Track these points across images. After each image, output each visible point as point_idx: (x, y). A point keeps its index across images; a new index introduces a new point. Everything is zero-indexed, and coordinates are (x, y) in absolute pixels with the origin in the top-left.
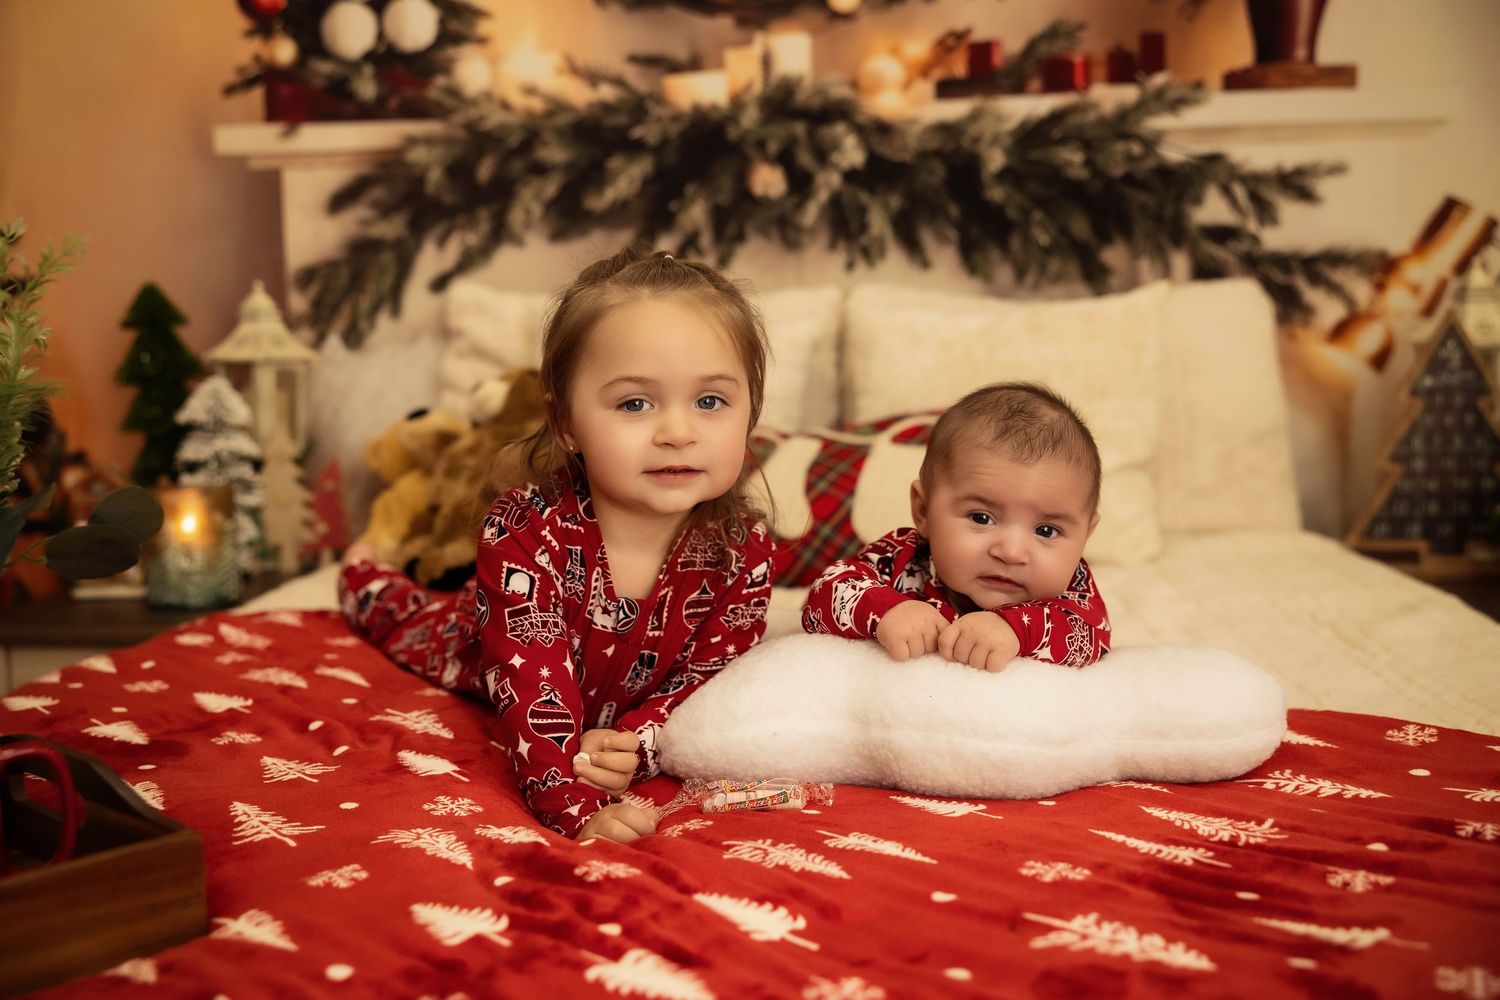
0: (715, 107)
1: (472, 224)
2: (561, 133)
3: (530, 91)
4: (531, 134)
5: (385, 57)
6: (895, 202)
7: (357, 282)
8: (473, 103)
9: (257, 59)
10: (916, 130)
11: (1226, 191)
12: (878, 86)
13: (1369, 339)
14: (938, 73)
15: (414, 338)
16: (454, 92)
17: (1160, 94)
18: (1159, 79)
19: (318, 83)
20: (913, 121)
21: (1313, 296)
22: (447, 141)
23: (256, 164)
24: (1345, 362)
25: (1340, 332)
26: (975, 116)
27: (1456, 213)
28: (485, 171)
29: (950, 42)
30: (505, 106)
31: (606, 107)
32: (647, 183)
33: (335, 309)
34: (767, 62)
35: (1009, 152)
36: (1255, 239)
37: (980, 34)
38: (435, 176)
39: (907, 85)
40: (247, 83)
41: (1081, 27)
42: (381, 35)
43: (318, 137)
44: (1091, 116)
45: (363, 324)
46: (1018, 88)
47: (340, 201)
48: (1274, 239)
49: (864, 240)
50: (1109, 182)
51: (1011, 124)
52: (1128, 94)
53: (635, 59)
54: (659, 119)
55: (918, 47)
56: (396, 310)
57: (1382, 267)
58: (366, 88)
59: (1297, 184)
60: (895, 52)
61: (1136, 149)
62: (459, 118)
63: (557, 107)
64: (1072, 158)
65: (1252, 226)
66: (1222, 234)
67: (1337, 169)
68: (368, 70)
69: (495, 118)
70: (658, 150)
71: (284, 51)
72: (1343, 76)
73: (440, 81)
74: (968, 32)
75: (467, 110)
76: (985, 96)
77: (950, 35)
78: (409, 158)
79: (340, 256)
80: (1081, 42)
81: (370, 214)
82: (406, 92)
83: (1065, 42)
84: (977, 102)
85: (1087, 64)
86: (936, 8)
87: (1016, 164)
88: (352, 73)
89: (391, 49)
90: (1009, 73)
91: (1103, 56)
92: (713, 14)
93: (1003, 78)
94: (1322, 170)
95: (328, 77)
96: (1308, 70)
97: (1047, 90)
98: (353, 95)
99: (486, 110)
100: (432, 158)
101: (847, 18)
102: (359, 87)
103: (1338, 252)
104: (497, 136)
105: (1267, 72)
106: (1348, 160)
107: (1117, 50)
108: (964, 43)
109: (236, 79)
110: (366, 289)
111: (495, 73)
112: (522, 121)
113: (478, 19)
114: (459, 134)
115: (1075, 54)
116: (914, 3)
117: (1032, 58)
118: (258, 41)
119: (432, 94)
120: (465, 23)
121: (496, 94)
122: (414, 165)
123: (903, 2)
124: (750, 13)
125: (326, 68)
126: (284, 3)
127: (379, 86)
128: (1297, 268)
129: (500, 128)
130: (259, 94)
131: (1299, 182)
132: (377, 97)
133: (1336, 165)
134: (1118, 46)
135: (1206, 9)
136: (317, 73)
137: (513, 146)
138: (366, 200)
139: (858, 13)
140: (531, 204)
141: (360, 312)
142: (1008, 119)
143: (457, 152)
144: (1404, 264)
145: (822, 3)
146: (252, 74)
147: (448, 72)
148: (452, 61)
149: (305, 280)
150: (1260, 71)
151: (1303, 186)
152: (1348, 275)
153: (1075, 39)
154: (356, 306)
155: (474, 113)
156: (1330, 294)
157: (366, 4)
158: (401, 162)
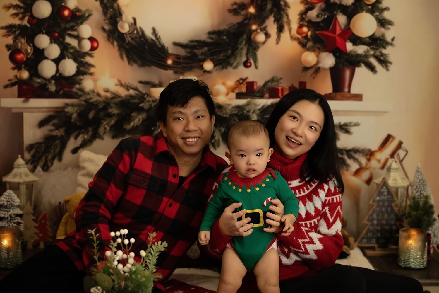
1: (87, 132)
2: (116, 104)
3: (107, 91)
4: (107, 104)
5: (59, 77)
6: (223, 130)
7: (47, 150)
8: (88, 94)
9: (16, 76)
10: (230, 107)
12: (218, 94)
13: (365, 175)
14: (237, 91)
15: (66, 168)
16: (82, 90)
19: (36, 85)
20: (229, 105)
21: (349, 161)
22: (79, 105)
23: (14, 111)
24: (358, 182)
25: (357, 173)
26: (248, 104)
27: (391, 139)
28: (91, 115)
29: (241, 81)
30: (99, 95)
31: (131, 96)
32: (144, 121)
33: (40, 158)
35: (258, 115)
37: (250, 80)
38: (74, 116)
39: (227, 94)
40: (13, 85)
41: (281, 79)
42: (57, 71)
43: (34, 103)
45: (49, 164)
46: (262, 97)
47: (42, 124)
49: (213, 141)
51: (259, 107)
53: (140, 82)
54: (149, 101)
55: (231, 83)
56: (60, 159)
57: (370, 154)
58: (52, 88)
60: (224, 84)
62: (83, 98)
63: (116, 96)
67: (357, 125)
68: (53, 82)
69: (95, 99)
70: (148, 111)
71: (25, 75)
72: (358, 97)
73: (77, 86)
74: (246, 78)
75: (86, 96)
76: (251, 98)
77: (241, 79)
78: (66, 110)
79: (42, 141)
80: (281, 83)
81: (52, 128)
82: (65, 89)
83: (276, 83)
84: (249, 100)
85: (282, 90)
86: (236, 71)
87: (260, 118)
88: (48, 83)
89: (61, 75)
90: (259, 91)
91: (288, 88)
92: (166, 70)
93: (257, 93)
94: (352, 124)
95: (39, 83)
96: (348, 95)
97: (271, 97)
98: (48, 89)
99: (92, 96)
100: (74, 111)
101: (209, 72)
102: (50, 87)
103: (357, 149)
104: (95, 103)
105: (336, 95)
106: (360, 122)
107: (292, 86)
108: (245, 82)
109: (8, 83)
110: (51, 152)
111: (95, 84)
112: (104, 99)
113: (90, 67)
114: (83, 103)
115: (279, 86)
116: (230, 69)
117: (266, 87)
118: (16, 71)
119: (74, 90)
120: (86, 68)
121: (96, 91)
122: (68, 112)
123: (226, 68)
124: (178, 69)
125: (39, 80)
126: (25, 59)
127: (56, 86)
128: (345, 153)
129: (97, 101)
130: (16, 88)
131: (345, 127)
132: (56, 90)
133: (356, 123)
134: (292, 85)
135: (318, 75)
136: (36, 82)
137: (101, 107)
138: (51, 123)
139: (212, 71)
140: (106, 126)
141: (48, 159)
142: (259, 105)
143: (82, 109)
144: (376, 153)
145: (201, 67)
146: (14, 81)
147: (80, 84)
148: (81, 80)
149: (29, 148)
150: (334, 94)
151: (347, 129)
152: (360, 155)
153: (279, 82)
154: (47, 157)
155: (88, 97)
156: (354, 161)
157: (52, 60)
158: (64, 111)
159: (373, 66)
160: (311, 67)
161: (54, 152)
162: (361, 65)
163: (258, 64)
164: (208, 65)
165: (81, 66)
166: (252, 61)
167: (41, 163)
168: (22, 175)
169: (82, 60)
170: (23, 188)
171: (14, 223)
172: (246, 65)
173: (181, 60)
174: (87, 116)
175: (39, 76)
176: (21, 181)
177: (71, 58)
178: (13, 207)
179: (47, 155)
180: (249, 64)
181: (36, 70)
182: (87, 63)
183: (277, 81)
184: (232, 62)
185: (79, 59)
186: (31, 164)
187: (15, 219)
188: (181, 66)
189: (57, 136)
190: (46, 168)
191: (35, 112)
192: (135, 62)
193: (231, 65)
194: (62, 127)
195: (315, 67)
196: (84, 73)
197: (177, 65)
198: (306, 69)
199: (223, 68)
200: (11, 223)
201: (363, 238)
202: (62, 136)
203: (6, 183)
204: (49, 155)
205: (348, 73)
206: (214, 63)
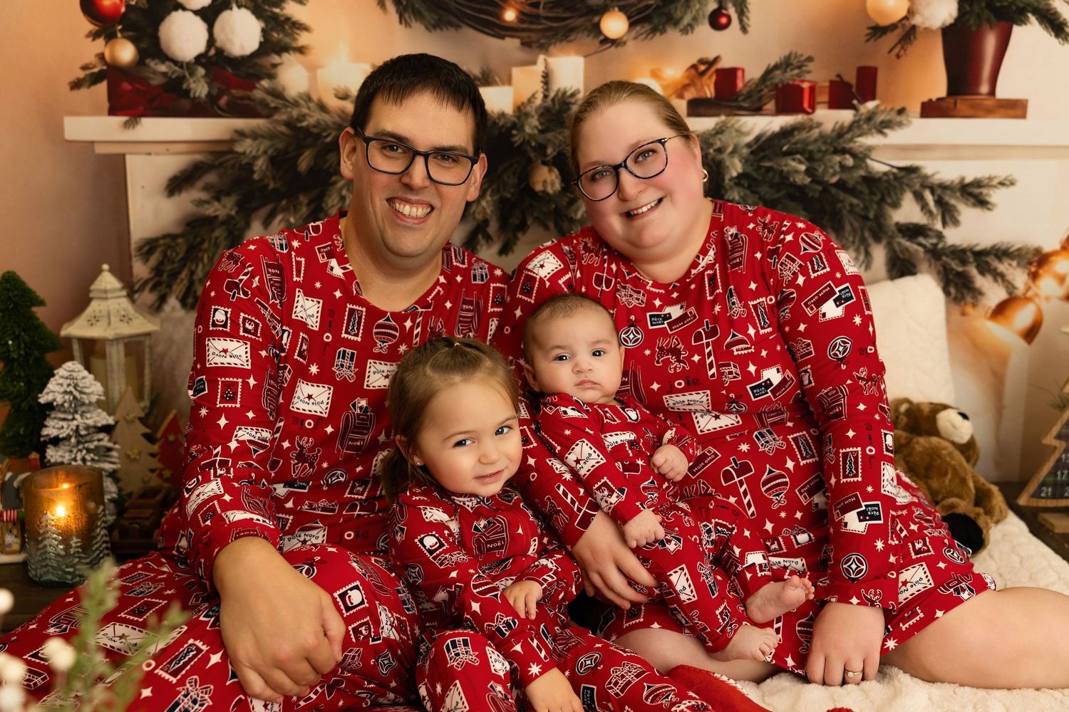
0: (503, 115)
1: (294, 208)
3: (343, 96)
5: (215, 59)
7: (193, 253)
8: (295, 104)
9: (101, 57)
11: (919, 197)
13: (1023, 317)
14: (690, 94)
16: (278, 94)
17: (870, 117)
18: (871, 105)
19: (157, 81)
21: (982, 282)
22: (271, 136)
23: (100, 150)
24: (1005, 334)
25: (1001, 311)
26: (719, 131)
28: (304, 163)
29: (702, 68)
30: (322, 107)
33: (174, 275)
34: (547, 78)
35: (745, 161)
36: (940, 236)
37: (725, 64)
38: (260, 164)
40: (95, 79)
41: (810, 59)
42: (211, 41)
43: (154, 128)
44: (815, 132)
46: (757, 110)
47: (176, 185)
48: (954, 237)
50: (826, 187)
51: (750, 138)
52: (846, 116)
55: (675, 71)
57: (1037, 261)
58: (200, 88)
59: (974, 193)
60: (656, 74)
61: (850, 161)
62: (282, 116)
64: (798, 166)
65: (938, 226)
66: (914, 231)
67: (1006, 183)
68: (201, 71)
69: (314, 117)
71: (126, 52)
72: (1016, 108)
73: (265, 83)
74: (716, 59)
75: (289, 109)
76: (728, 115)
77: (702, 61)
78: (239, 148)
79: (177, 230)
80: (809, 72)
81: (204, 196)
82: (234, 91)
83: (796, 71)
84: (723, 118)
85: (812, 89)
86: (690, 37)
87: (749, 170)
88: (187, 75)
89: (220, 52)
90: (749, 96)
91: (827, 84)
92: (502, 37)
93: (744, 100)
94: (995, 182)
95: (164, 74)
96: (989, 102)
97: (780, 111)
98: (187, 92)
99: (305, 111)
100: (258, 150)
101: (614, 42)
102: (193, 86)
103: (1003, 247)
104: (315, 130)
105: (955, 104)
106: (1016, 176)
107: (838, 79)
108: (713, 69)
109: (81, 74)
110: (202, 259)
111: (313, 80)
112: (337, 119)
113: (298, 32)
114: (283, 129)
115: (803, 81)
116: (672, 34)
117: (768, 83)
118: (101, 41)
119: (258, 94)
120: (286, 35)
121: (315, 97)
122: (244, 153)
123: (663, 31)
124: (534, 36)
125: (163, 68)
126: (123, 10)
127: (210, 85)
128: (971, 259)
129: (316, 125)
130: (103, 87)
131: (977, 191)
132: (209, 95)
133: (1006, 179)
134: (839, 76)
135: (910, 49)
136: (155, 72)
137: (329, 139)
138: (200, 184)
139: (625, 38)
140: (344, 192)
141: (195, 277)
142: (748, 134)
143: (280, 145)
144: (1054, 258)
145: (596, 29)
146: (96, 70)
147: (271, 77)
148: (275, 66)
149: (145, 249)
150: (951, 100)
151: (981, 193)
152: (1010, 265)
153: (804, 68)
154: (192, 273)
155: (295, 113)
156: (996, 281)
157: (196, 13)
158: (232, 152)
159: (1061, 19)
160: (893, 27)
161: (211, 259)
162: (1028, 18)
163: (748, 18)
164: (615, 24)
165: (272, 29)
166: (732, 11)
167: (179, 288)
168: (113, 319)
169: (277, 10)
170: (116, 355)
171: (89, 451)
172: (717, 21)
173: (541, 11)
174: (295, 165)
175: (164, 57)
176: (109, 334)
177: (248, 8)
178: (83, 408)
179: (193, 267)
180: (724, 20)
181: (156, 40)
182: (288, 19)
183: (799, 67)
184: (679, 14)
185: (266, 7)
186: (152, 289)
187: (91, 441)
188: (540, 27)
189: (216, 217)
190: (190, 300)
191: (157, 154)
192: (418, 15)
193: (676, 23)
194: (228, 194)
195: (904, 25)
196: (283, 49)
197: (531, 23)
198: (878, 31)
199: (654, 30)
200: (80, 451)
201: (1043, 484)
202: (230, 218)
203: (69, 339)
204: (197, 266)
205: (990, 43)
206: (629, 18)
